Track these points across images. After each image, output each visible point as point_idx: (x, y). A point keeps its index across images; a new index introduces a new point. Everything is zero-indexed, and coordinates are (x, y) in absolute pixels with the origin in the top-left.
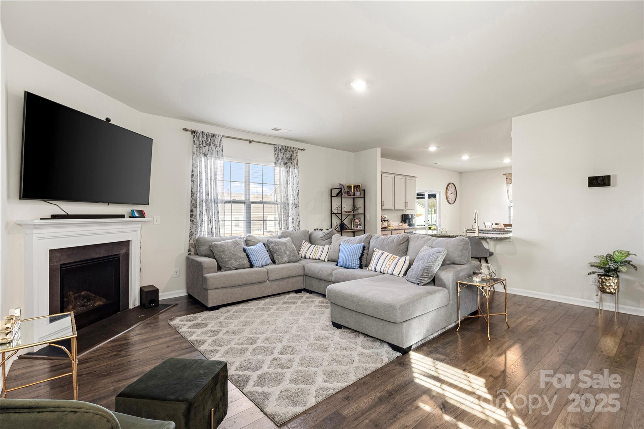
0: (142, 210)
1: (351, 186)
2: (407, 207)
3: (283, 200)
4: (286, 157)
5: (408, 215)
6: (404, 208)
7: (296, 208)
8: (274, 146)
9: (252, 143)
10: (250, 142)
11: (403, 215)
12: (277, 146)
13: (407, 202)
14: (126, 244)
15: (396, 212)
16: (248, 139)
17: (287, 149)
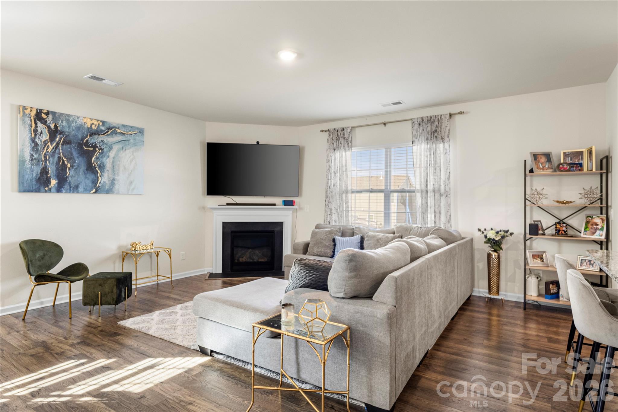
0: (293, 201)
1: (582, 152)
3: (423, 187)
4: (428, 130)
7: (446, 196)
8: (411, 121)
9: (387, 125)
10: (385, 124)
12: (415, 120)
14: (281, 224)
16: (381, 122)
17: (430, 120)
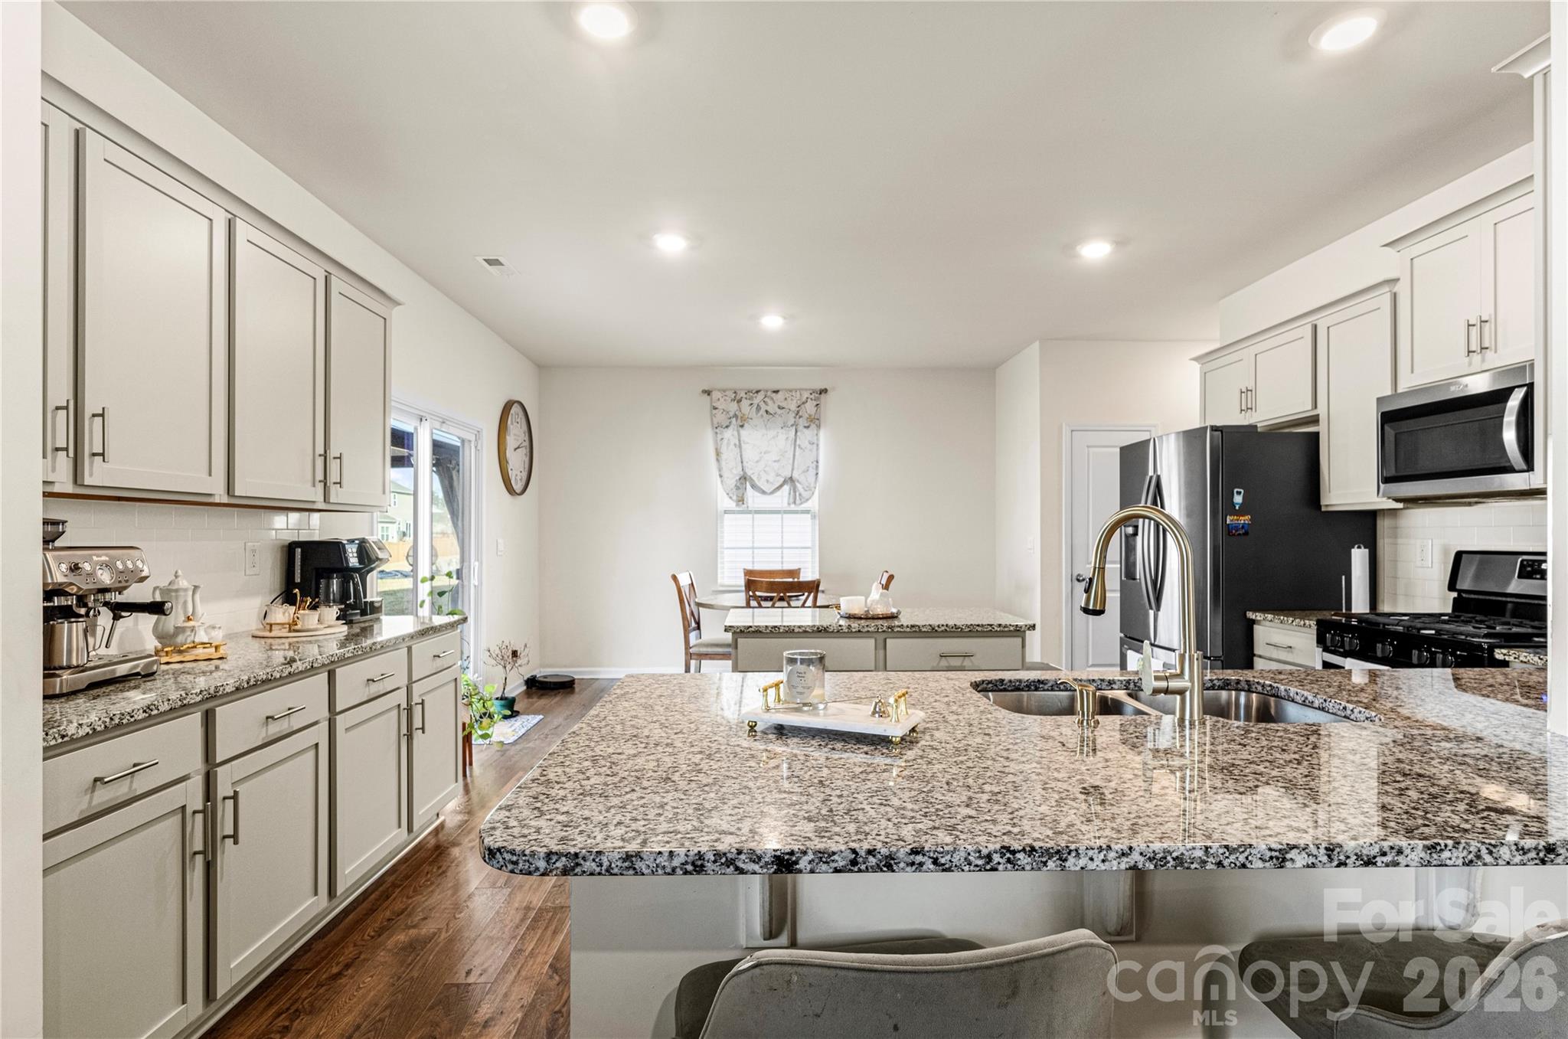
2: (334, 490)
5: (334, 548)
6: (316, 495)
11: (291, 547)
13: (334, 452)
15: (236, 520)
